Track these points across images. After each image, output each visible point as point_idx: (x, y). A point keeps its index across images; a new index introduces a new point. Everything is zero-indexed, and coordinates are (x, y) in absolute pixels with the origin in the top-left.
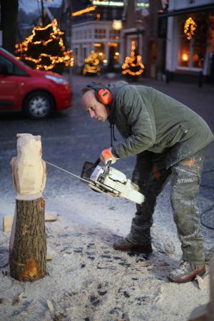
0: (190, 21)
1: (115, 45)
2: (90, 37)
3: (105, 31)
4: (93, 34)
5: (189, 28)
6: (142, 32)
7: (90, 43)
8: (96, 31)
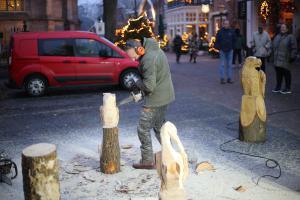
0: (264, 4)
1: (205, 26)
2: (183, 20)
3: (195, 15)
4: (185, 17)
5: (265, 9)
6: (226, 15)
7: (182, 25)
8: (187, 15)
